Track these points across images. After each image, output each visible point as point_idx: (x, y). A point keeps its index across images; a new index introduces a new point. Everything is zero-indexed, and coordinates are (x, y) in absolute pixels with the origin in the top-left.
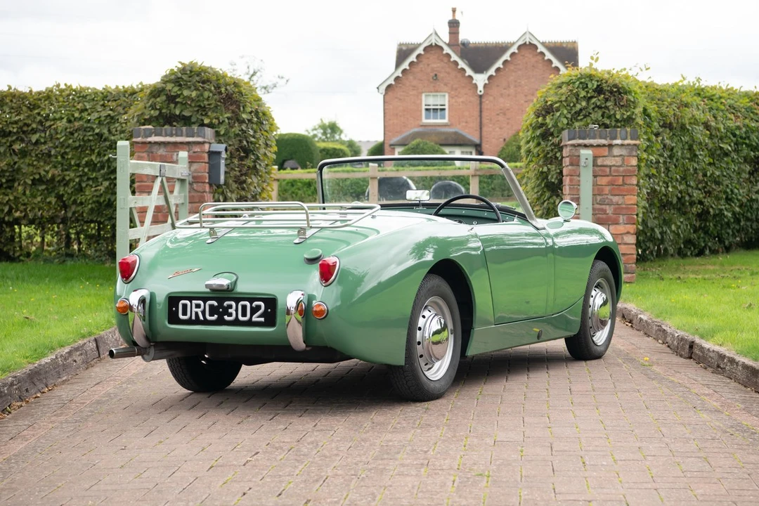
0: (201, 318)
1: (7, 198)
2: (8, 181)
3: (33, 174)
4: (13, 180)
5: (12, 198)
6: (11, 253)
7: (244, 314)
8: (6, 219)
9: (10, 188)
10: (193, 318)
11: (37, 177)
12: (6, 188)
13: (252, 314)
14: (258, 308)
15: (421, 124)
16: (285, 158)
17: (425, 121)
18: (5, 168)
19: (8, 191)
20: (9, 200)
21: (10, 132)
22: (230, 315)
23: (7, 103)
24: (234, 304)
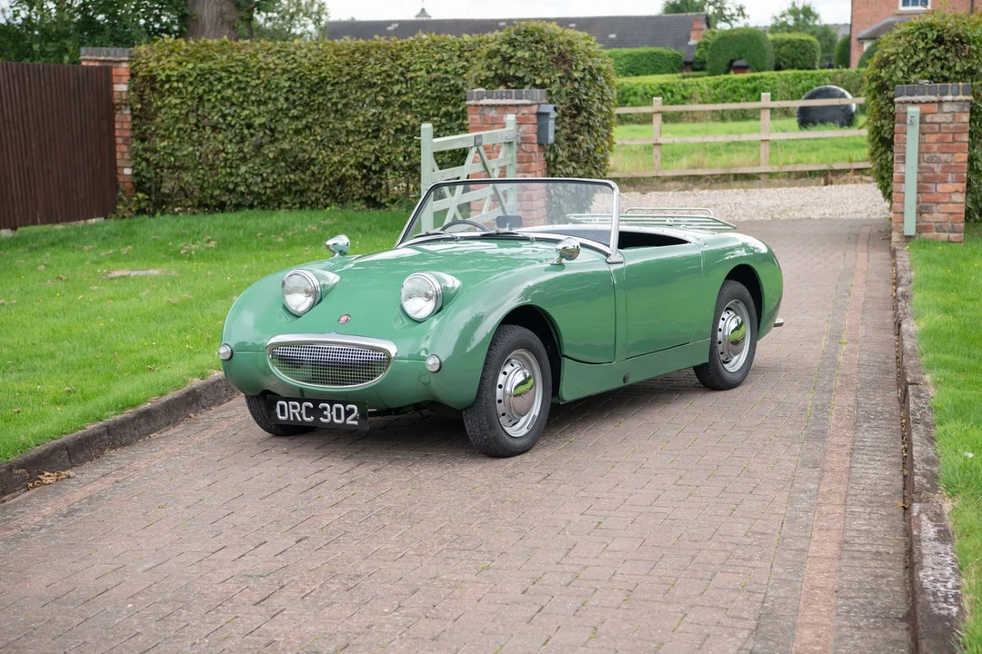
1: (373, 147)
2: (373, 131)
3: (395, 124)
4: (379, 130)
5: (377, 147)
6: (378, 199)
8: (373, 168)
9: (376, 137)
11: (399, 127)
12: (372, 138)
15: (897, 12)
16: (733, 58)
17: (902, 8)
18: (371, 118)
19: (374, 140)
20: (375, 149)
21: (375, 83)
23: (372, 55)
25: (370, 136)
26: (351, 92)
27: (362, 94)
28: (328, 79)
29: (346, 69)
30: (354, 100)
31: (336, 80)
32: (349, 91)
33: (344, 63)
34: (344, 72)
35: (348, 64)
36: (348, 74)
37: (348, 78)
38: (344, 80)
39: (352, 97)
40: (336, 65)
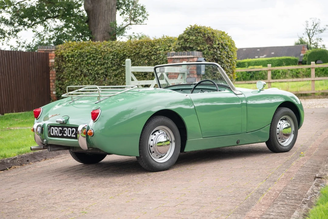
0: (57, 135)
7: (69, 134)
10: (55, 135)
13: (72, 134)
14: (74, 130)
22: (65, 134)
24: (66, 129)
25: (143, 76)
26: (136, 59)
27: (140, 60)
28: (127, 55)
29: (134, 51)
30: (137, 62)
31: (130, 55)
32: (135, 59)
33: (133, 48)
34: (133, 52)
35: (135, 49)
36: (135, 52)
37: (135, 54)
38: (133, 55)
39: (136, 61)
40: (130, 49)
